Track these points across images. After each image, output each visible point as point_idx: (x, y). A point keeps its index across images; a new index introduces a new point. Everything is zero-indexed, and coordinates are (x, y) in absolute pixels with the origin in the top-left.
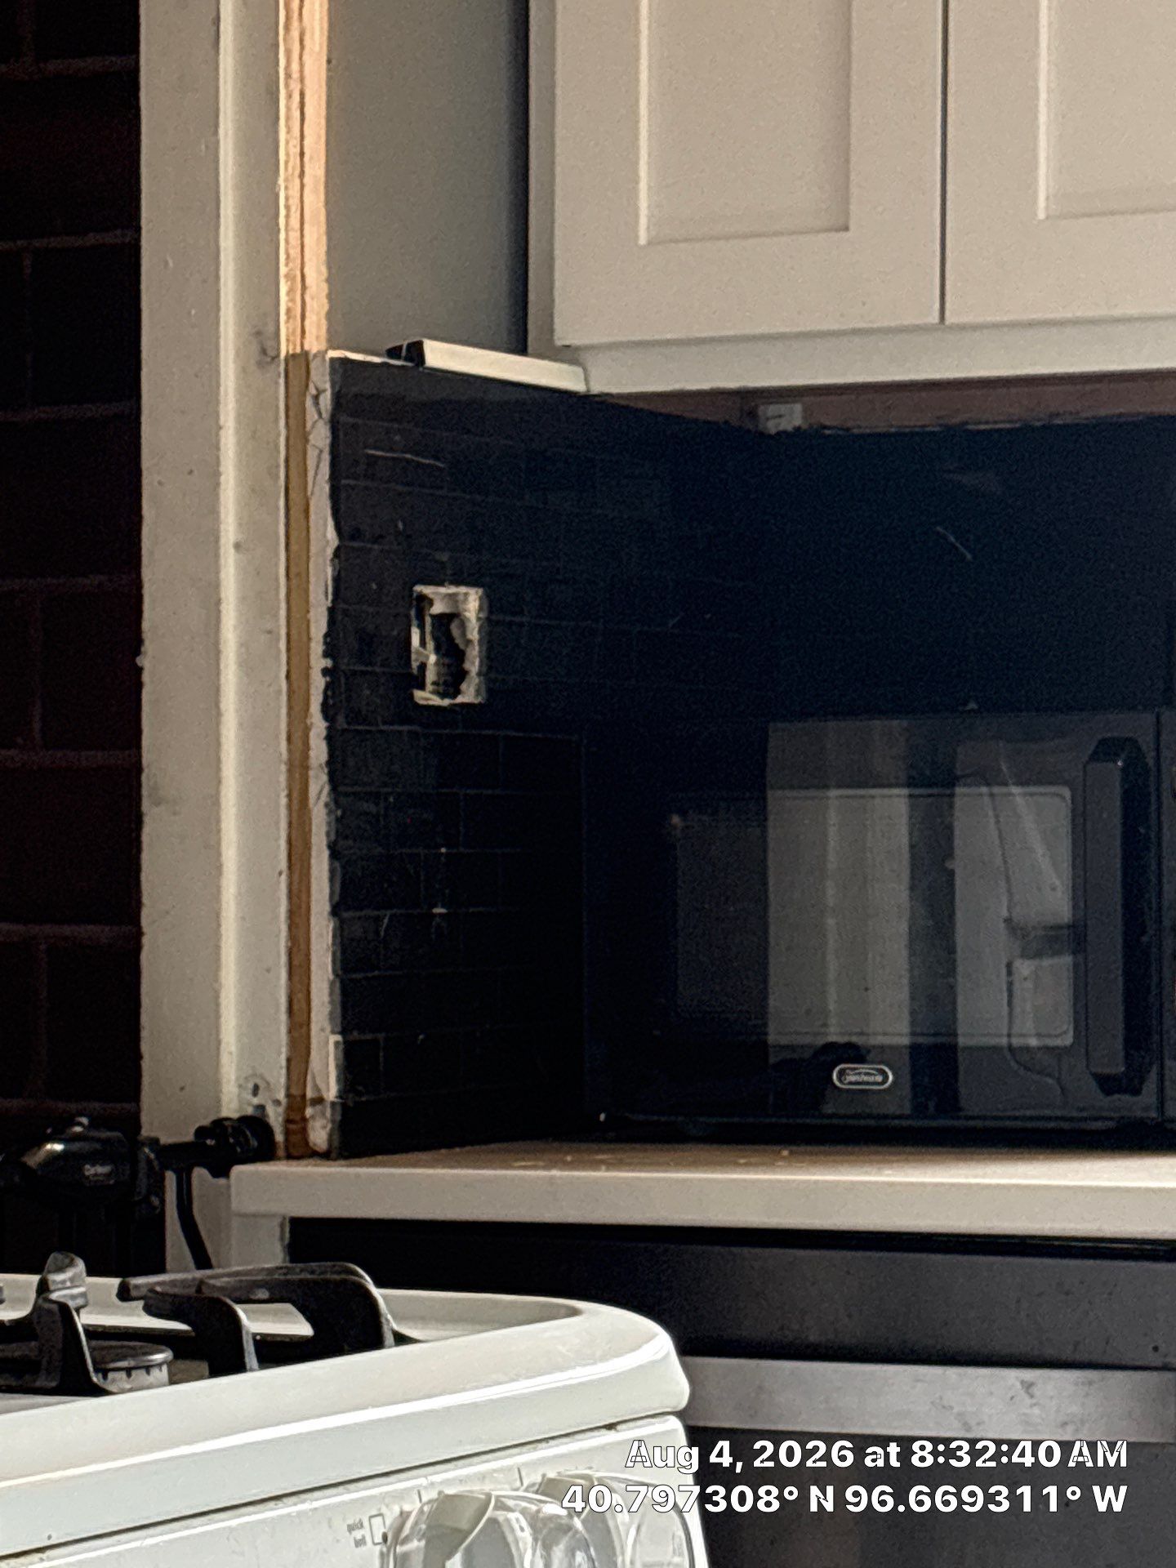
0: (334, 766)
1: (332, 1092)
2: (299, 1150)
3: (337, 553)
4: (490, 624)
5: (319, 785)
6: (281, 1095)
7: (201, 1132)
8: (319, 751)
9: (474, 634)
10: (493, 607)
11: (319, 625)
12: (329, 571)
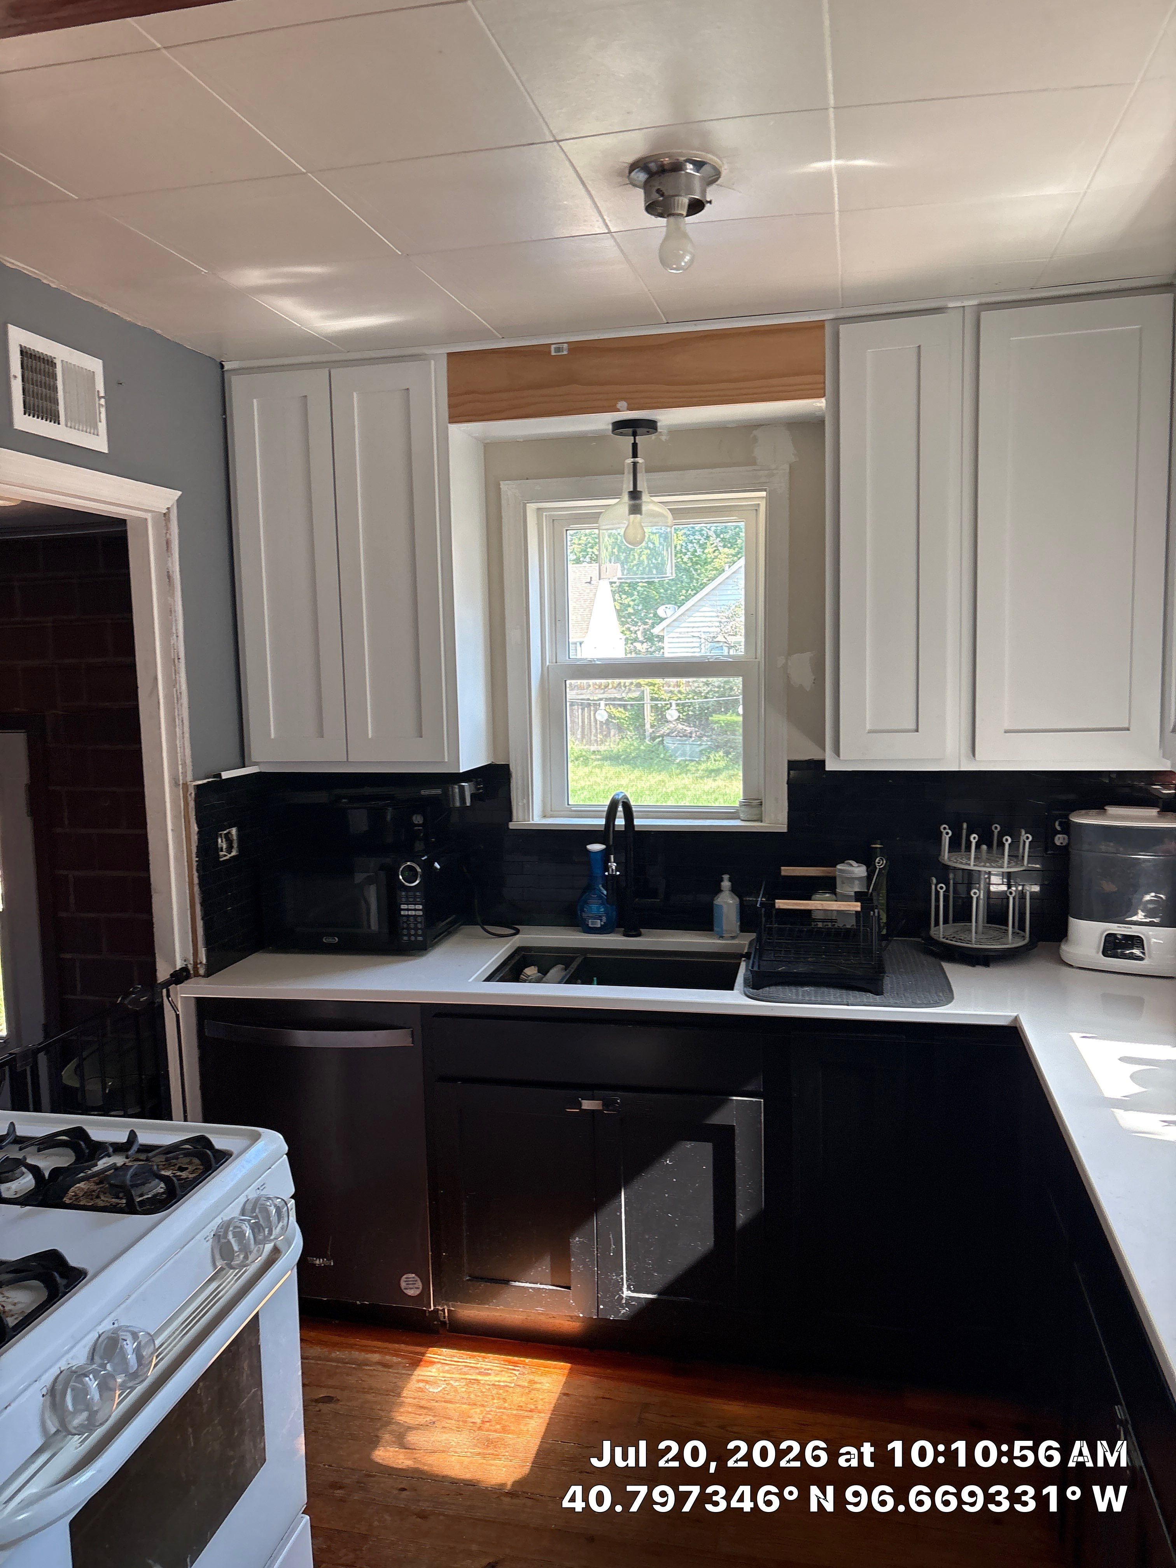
0: (200, 884)
1: (204, 961)
2: (197, 975)
3: (198, 832)
4: (239, 836)
5: (196, 889)
6: (192, 962)
7: (171, 975)
8: (196, 881)
9: (235, 838)
10: (239, 831)
11: (194, 850)
12: (196, 837)
